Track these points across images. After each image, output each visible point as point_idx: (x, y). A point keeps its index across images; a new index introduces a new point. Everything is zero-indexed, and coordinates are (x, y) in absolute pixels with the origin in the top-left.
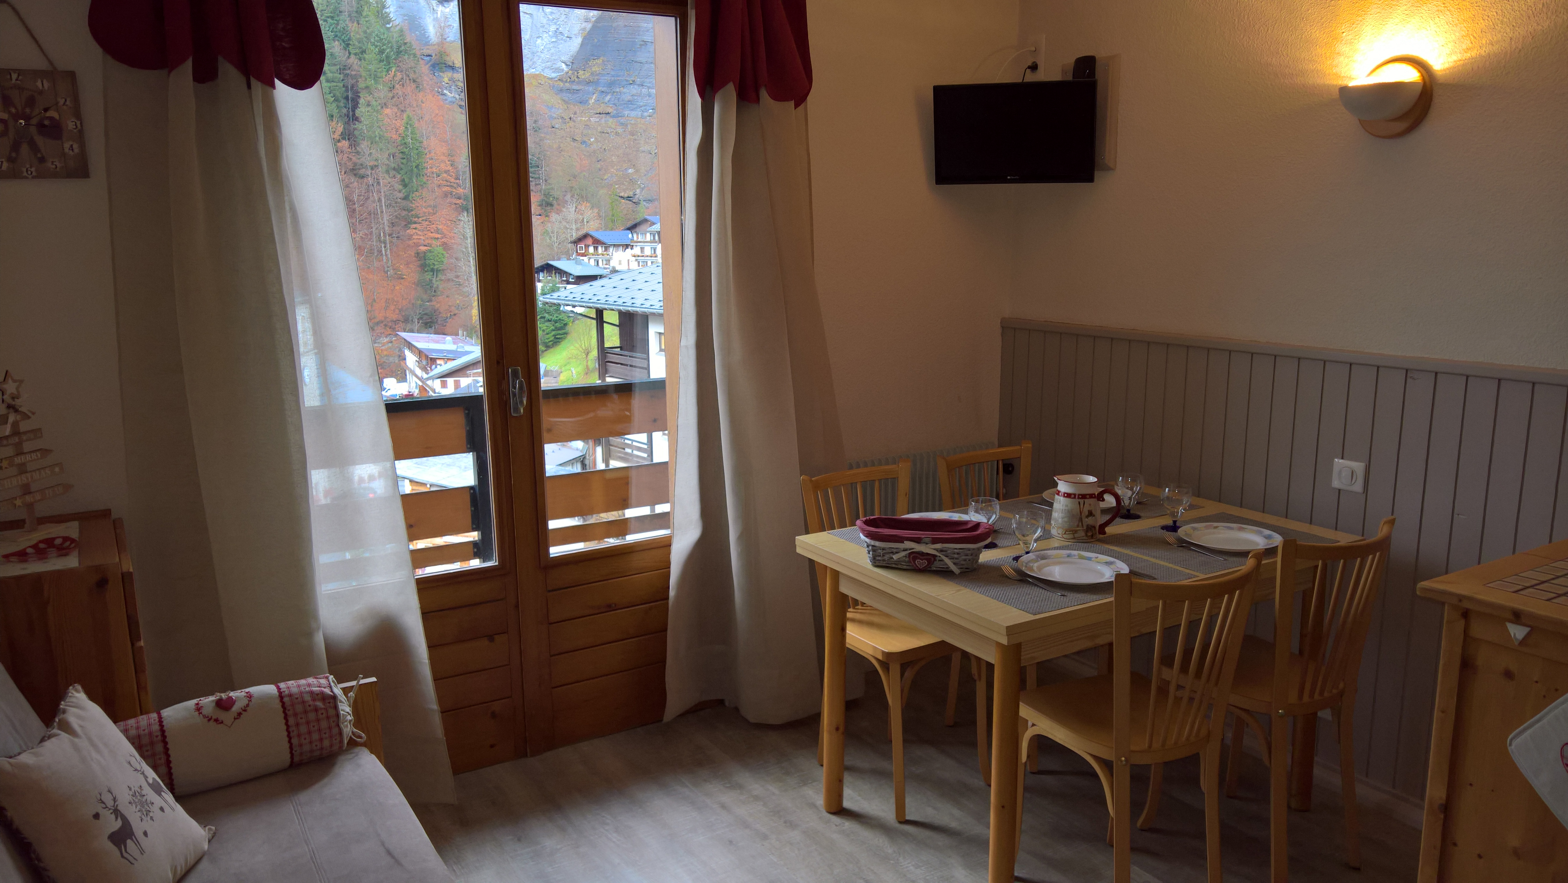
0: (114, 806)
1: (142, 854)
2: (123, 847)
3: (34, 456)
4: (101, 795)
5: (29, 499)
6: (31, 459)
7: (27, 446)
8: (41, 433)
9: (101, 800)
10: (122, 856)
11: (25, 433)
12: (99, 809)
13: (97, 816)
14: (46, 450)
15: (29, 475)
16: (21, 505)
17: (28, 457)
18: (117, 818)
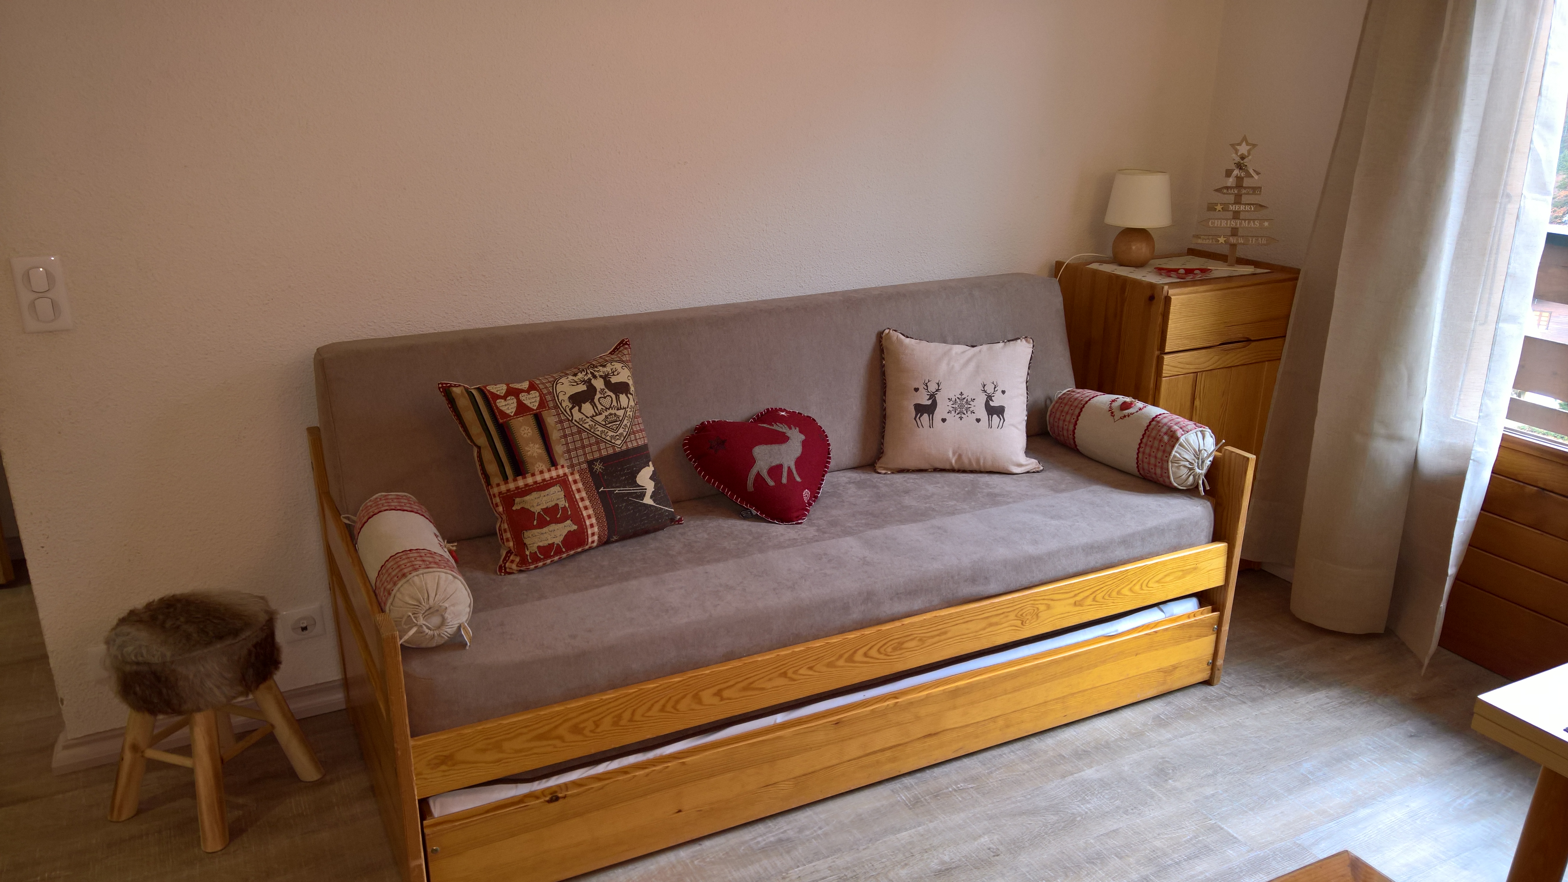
0: (933, 393)
1: (930, 428)
2: (919, 414)
3: (1248, 208)
4: (929, 381)
5: (1233, 240)
6: (1244, 209)
7: (1244, 199)
8: (1260, 191)
9: (927, 384)
10: (915, 419)
11: (1245, 188)
12: (921, 387)
13: (916, 390)
14: (1261, 206)
15: (1238, 221)
16: (1223, 242)
17: (1242, 207)
18: (929, 399)
